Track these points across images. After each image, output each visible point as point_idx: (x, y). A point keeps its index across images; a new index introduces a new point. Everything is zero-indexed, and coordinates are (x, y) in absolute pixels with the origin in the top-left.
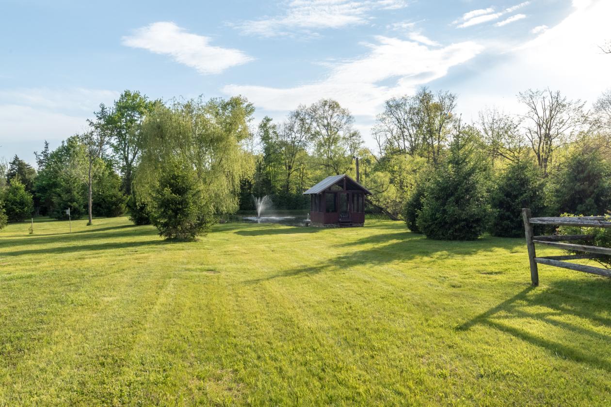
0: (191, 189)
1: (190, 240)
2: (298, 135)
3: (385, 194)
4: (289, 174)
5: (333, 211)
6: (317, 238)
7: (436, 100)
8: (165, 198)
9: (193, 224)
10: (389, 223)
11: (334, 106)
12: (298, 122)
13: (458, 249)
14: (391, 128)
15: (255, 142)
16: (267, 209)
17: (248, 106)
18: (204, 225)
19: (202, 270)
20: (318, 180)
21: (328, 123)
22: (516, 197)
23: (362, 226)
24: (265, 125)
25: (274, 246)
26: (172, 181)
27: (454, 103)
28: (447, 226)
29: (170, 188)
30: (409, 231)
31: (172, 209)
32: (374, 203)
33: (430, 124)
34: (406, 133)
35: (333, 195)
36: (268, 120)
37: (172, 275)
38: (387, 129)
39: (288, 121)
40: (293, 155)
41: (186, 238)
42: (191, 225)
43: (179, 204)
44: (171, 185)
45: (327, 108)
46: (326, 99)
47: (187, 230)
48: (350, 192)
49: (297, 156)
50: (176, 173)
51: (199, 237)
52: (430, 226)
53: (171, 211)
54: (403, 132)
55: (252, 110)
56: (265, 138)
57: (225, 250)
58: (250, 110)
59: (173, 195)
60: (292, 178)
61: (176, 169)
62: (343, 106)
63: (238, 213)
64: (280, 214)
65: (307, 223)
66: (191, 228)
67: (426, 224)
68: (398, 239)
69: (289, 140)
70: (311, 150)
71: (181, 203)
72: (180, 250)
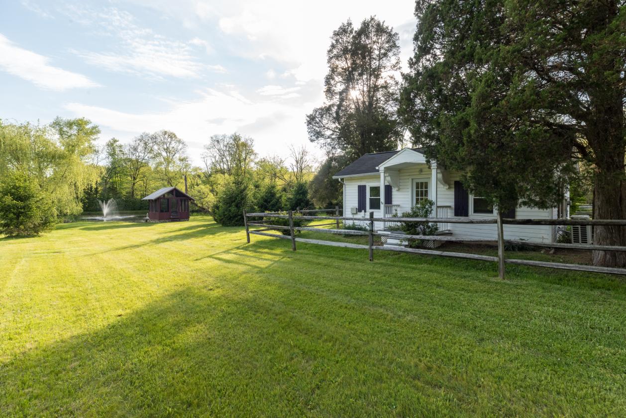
0: (34, 197)
1: (33, 236)
2: (141, 154)
3: (206, 199)
4: (134, 184)
5: (166, 211)
6: (150, 229)
7: (242, 140)
8: (5, 204)
9: (36, 223)
10: (208, 218)
11: (172, 136)
12: (142, 144)
13: (232, 231)
14: (214, 155)
15: (100, 157)
16: (111, 211)
17: (94, 128)
18: (48, 224)
19: (48, 253)
20: (157, 189)
21: (167, 148)
22: (270, 202)
23: (188, 220)
24: (112, 144)
25: (112, 236)
26: (13, 190)
27: (253, 144)
28: (232, 219)
29: (11, 196)
30: (216, 222)
31: (13, 213)
32: (199, 205)
33: (240, 155)
34: (224, 160)
35: (167, 200)
36: (115, 141)
37: (22, 256)
38: (212, 155)
39: (133, 144)
40: (137, 169)
41: (29, 235)
42: (35, 224)
43: (21, 208)
44: (12, 194)
45: (166, 136)
46: (166, 130)
47: (30, 228)
48: (179, 198)
49: (142, 170)
50: (17, 185)
51: (43, 234)
52: (222, 219)
53: (12, 215)
54: (222, 159)
55: (98, 132)
56: (112, 154)
57: (70, 240)
58: (95, 131)
59: (15, 201)
60: (136, 186)
61: (16, 181)
62: (179, 136)
63: (82, 214)
64: (121, 214)
65: (147, 221)
66: (34, 227)
67: (220, 218)
68: (204, 227)
69: (134, 158)
70: (152, 165)
71: (24, 208)
72: (24, 243)
